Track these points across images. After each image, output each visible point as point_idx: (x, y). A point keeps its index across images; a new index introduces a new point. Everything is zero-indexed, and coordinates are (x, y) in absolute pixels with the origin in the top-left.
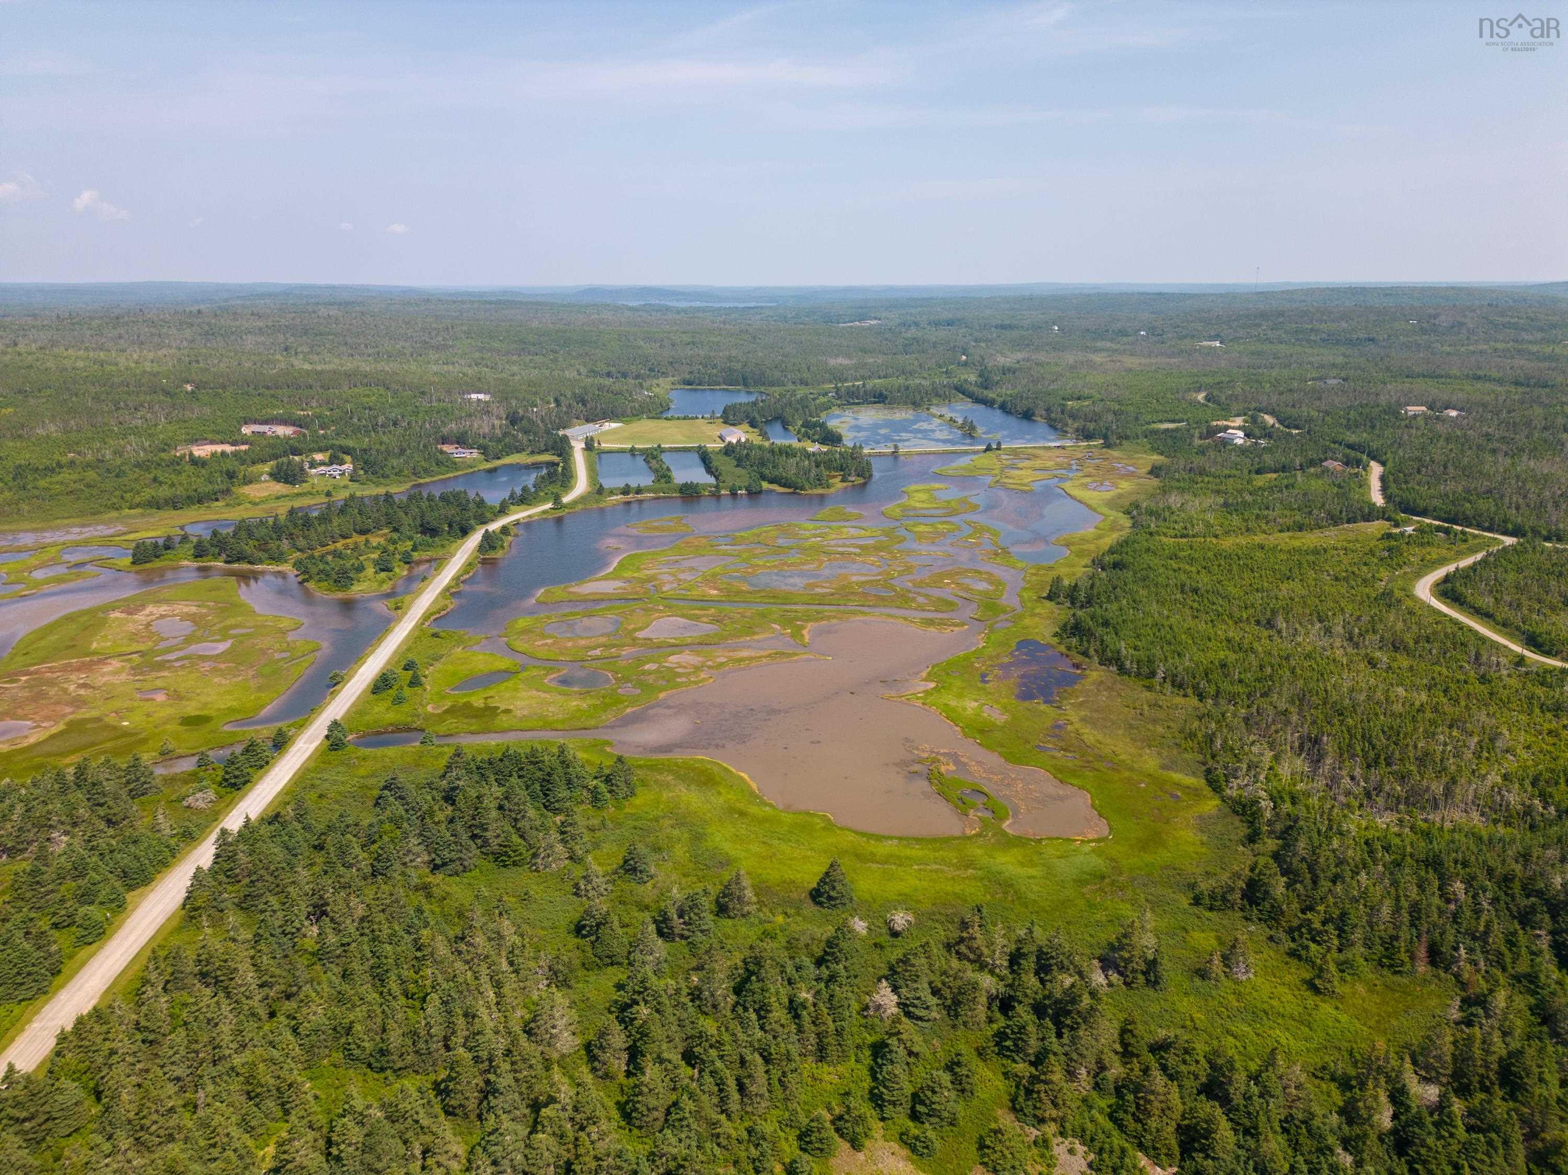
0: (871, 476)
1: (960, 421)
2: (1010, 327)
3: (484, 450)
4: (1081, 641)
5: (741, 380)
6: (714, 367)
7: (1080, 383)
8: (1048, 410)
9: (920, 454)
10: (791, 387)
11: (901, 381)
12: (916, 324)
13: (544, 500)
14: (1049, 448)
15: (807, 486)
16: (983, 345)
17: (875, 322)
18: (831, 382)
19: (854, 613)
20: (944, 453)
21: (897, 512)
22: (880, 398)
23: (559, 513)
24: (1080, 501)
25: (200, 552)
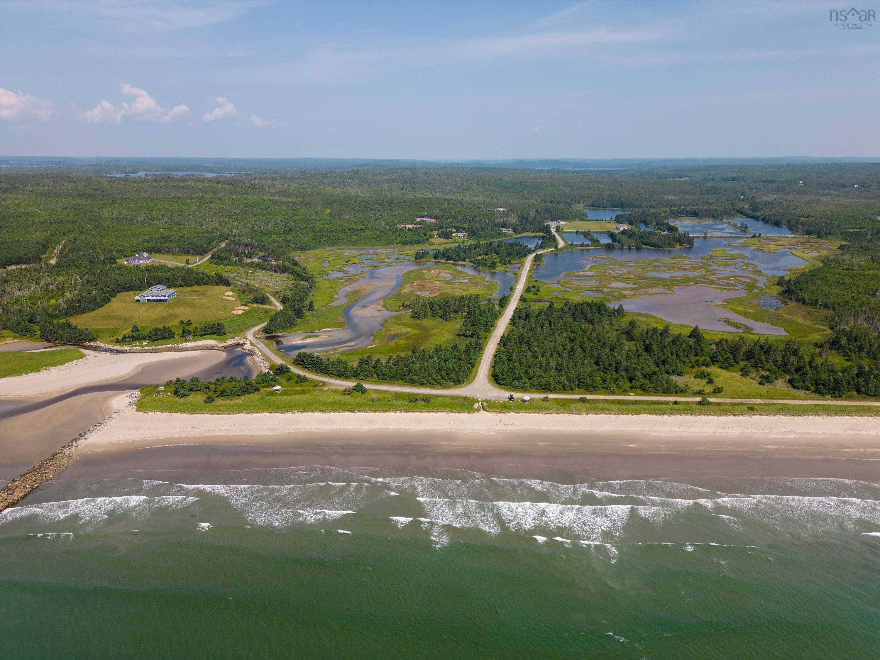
0: (693, 245)
1: (739, 225)
2: (772, 182)
3: (515, 230)
4: (789, 295)
5: (620, 205)
6: (604, 199)
7: (810, 210)
8: (789, 221)
9: (718, 237)
10: (645, 209)
11: (705, 207)
12: (713, 180)
13: (550, 247)
14: (787, 237)
15: (664, 246)
16: (754, 191)
17: (688, 178)
18: (667, 207)
19: (692, 285)
20: (731, 237)
21: (708, 257)
22: (695, 214)
23: (556, 252)
24: (799, 257)
25: (436, 257)
